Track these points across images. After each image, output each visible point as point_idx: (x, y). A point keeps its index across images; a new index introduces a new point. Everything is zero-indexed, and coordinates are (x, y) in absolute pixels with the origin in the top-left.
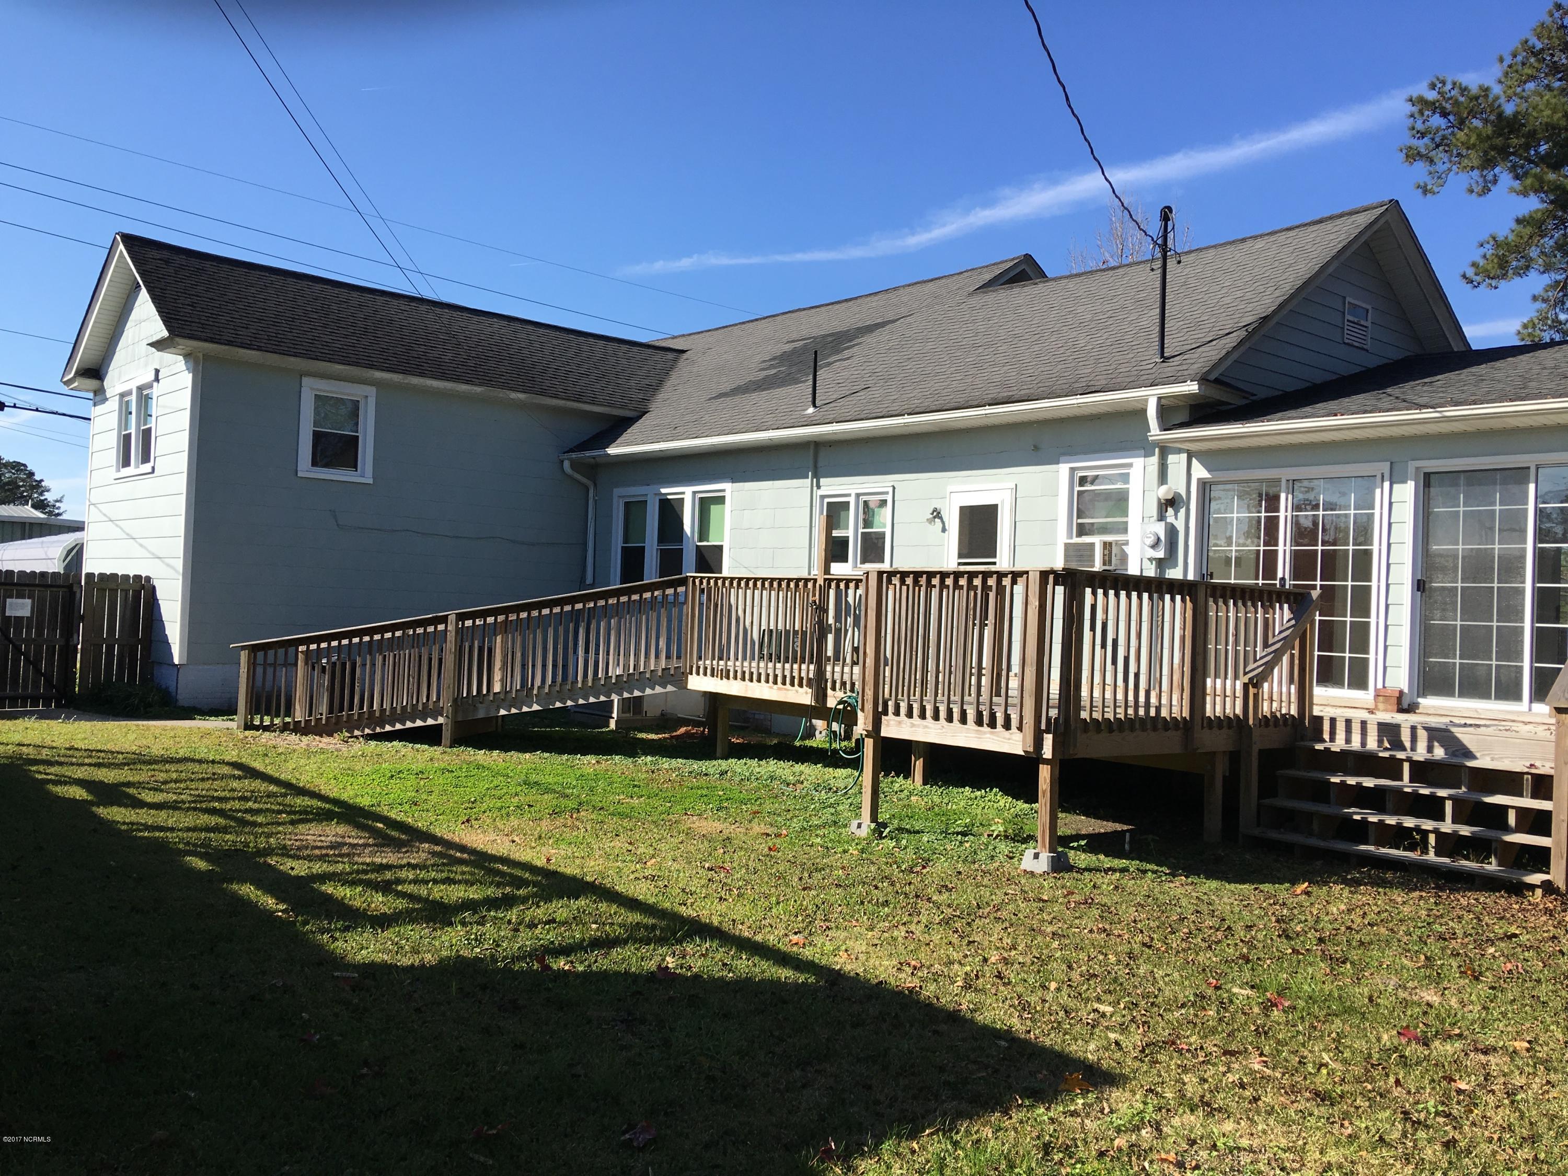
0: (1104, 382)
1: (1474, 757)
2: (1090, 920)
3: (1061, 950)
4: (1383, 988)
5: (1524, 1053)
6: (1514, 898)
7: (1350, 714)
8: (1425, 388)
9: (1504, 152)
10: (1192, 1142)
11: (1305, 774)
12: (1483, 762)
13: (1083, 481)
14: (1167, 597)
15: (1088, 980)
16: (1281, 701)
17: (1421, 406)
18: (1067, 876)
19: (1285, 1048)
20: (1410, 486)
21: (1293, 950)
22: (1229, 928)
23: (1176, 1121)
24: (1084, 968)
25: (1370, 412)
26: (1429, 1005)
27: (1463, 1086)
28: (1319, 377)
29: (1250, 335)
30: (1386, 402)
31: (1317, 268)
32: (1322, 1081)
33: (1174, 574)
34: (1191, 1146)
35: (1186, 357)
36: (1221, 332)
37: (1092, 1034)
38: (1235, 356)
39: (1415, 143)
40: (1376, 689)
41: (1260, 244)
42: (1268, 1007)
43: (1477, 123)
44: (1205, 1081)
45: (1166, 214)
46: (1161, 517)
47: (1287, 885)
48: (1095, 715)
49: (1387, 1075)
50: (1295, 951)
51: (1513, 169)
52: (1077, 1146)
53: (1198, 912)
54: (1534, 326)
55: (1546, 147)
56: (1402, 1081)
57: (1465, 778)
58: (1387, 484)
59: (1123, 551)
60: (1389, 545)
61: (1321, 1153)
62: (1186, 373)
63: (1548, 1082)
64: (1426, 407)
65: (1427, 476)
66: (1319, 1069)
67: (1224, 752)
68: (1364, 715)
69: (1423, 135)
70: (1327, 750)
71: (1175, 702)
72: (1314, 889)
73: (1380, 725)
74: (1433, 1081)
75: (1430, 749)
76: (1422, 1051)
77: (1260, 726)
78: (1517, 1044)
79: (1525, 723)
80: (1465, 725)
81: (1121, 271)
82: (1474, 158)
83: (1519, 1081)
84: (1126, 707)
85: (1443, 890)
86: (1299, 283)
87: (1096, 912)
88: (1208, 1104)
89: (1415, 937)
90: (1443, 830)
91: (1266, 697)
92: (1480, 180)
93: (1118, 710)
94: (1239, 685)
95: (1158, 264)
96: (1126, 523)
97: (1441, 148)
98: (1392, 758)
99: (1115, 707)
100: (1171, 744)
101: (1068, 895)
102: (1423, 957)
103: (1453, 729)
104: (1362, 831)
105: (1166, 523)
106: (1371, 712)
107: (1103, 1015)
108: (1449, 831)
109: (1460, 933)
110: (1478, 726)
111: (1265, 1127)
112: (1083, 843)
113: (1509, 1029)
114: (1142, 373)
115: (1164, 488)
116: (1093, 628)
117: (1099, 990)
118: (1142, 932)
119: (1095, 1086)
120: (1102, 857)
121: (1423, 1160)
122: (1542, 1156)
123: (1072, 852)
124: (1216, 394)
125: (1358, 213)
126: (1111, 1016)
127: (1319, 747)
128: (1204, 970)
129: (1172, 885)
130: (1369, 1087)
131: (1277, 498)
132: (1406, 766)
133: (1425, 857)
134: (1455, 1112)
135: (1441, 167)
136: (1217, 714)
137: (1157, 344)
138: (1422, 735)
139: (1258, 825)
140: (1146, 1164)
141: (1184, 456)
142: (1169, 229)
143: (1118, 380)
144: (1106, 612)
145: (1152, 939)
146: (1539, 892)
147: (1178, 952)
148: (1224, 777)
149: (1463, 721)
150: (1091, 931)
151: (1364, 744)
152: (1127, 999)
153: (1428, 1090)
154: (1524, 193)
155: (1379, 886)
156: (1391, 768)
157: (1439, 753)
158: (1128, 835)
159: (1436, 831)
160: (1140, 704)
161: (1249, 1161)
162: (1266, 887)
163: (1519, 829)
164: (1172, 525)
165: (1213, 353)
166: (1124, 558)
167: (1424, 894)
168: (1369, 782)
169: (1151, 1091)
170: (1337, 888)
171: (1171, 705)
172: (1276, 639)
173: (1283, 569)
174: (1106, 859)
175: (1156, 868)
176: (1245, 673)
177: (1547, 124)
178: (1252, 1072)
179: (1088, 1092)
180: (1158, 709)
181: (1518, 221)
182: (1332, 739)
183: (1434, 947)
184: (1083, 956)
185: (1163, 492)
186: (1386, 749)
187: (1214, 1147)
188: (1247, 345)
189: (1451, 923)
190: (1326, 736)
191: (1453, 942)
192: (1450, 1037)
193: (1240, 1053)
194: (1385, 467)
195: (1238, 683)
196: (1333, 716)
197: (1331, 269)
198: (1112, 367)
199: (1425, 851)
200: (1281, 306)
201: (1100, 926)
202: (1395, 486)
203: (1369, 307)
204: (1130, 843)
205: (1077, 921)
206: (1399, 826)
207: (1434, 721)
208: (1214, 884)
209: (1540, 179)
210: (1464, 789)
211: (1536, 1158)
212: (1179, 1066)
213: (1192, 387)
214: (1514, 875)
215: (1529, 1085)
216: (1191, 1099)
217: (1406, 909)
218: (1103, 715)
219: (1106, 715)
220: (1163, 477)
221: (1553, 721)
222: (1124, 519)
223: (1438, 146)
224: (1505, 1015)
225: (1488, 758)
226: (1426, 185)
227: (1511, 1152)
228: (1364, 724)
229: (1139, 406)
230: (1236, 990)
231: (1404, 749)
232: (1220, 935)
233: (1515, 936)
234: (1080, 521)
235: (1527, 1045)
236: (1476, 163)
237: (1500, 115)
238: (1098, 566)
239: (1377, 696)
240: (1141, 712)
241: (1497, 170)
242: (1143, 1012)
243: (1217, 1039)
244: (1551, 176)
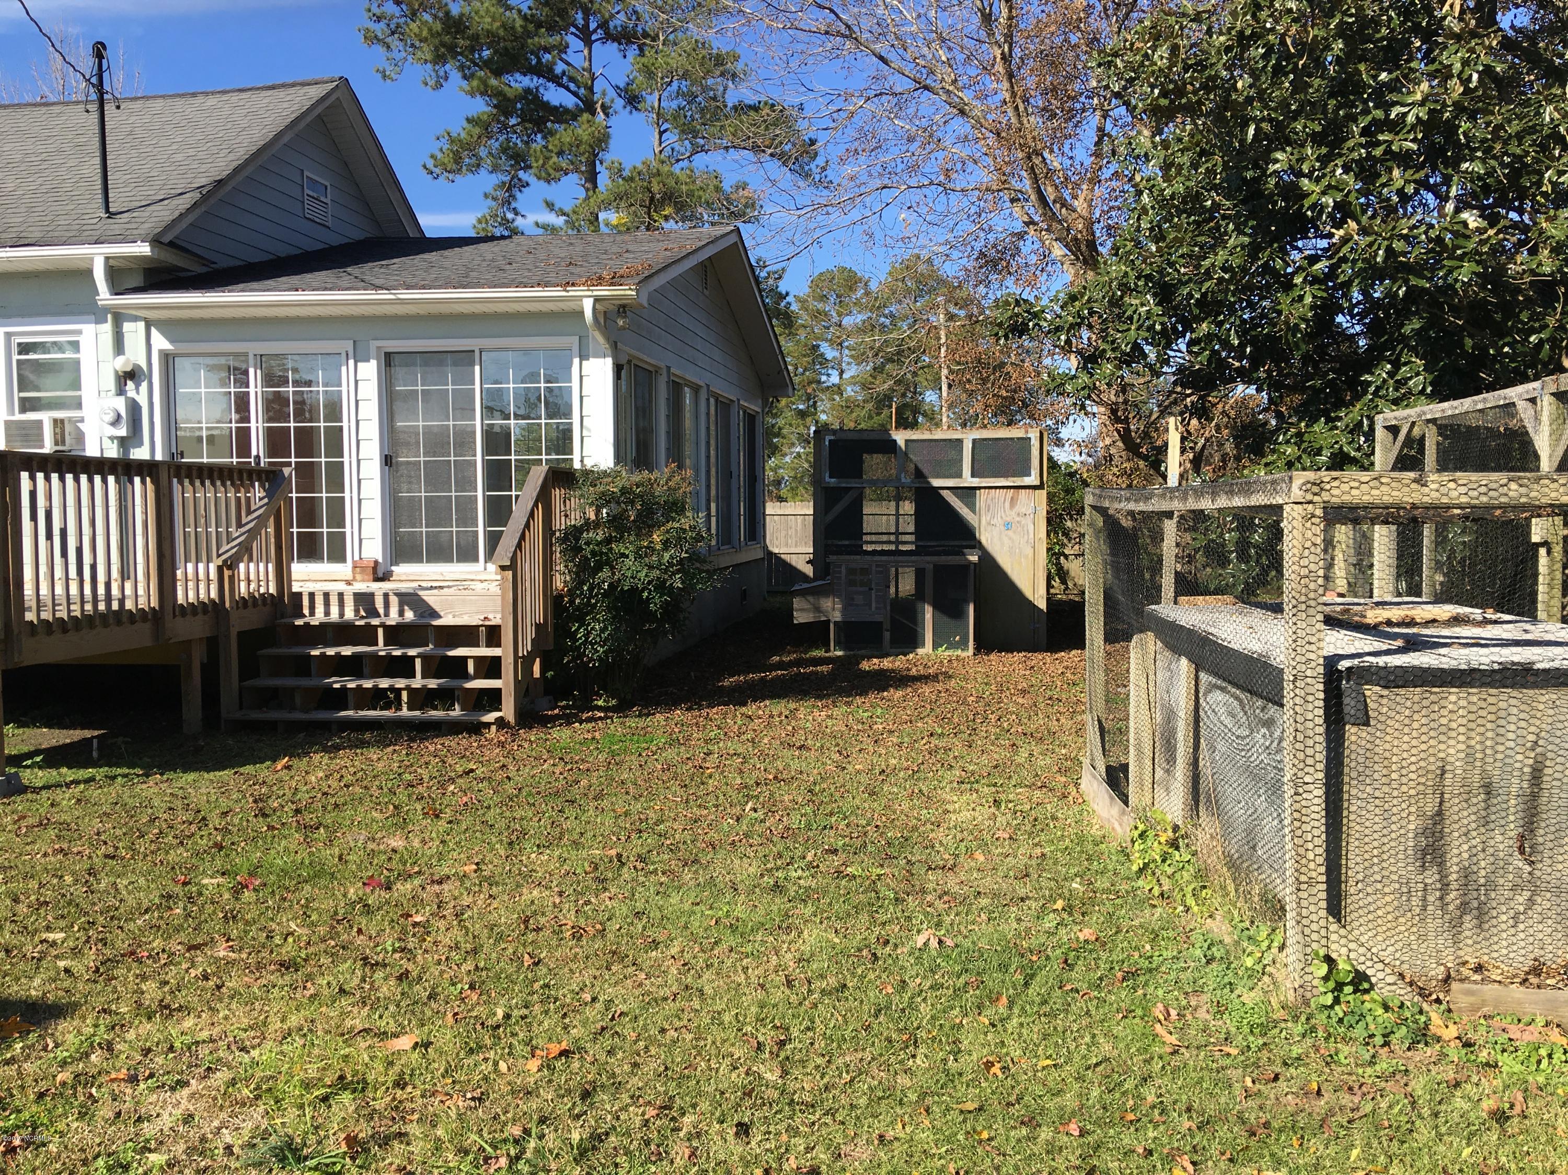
0: (39, 235)
1: (440, 617)
2: (46, 841)
3: (6, 883)
4: (352, 844)
5: (473, 875)
6: (474, 737)
7: (328, 587)
8: (382, 270)
9: (452, 50)
10: (147, 1052)
11: (286, 650)
12: (447, 620)
13: (24, 348)
14: (137, 480)
15: (37, 909)
16: (259, 581)
17: (377, 287)
18: (19, 799)
19: (253, 928)
20: (373, 363)
21: (268, 827)
22: (204, 819)
23: (131, 1035)
24: (33, 898)
25: (330, 289)
26: (394, 851)
27: (418, 919)
28: (283, 251)
29: (205, 198)
30: (346, 280)
31: (271, 135)
32: (288, 950)
33: (140, 453)
34: (146, 1055)
35: (135, 214)
36: (173, 191)
37: (38, 968)
38: (190, 219)
39: (372, 26)
40: (354, 562)
41: (212, 101)
42: (237, 892)
43: (427, 17)
44: (167, 983)
45: (99, 51)
46: (121, 391)
47: (268, 763)
48: (44, 615)
49: (351, 927)
50: (271, 828)
51: (462, 68)
52: (12, 1096)
53: (170, 809)
54: (487, 222)
55: (488, 52)
56: (364, 929)
57: (431, 637)
58: (351, 362)
59: (78, 428)
60: (357, 422)
61: (282, 1022)
62: (135, 232)
63: (491, 896)
64: (382, 288)
65: (388, 355)
66: (285, 939)
67: (201, 639)
68: (341, 587)
69: (379, 19)
70: (307, 625)
71: (141, 592)
72: (295, 762)
73: (356, 595)
74: (393, 921)
75: (401, 613)
76: (385, 895)
77: (238, 608)
78: (466, 868)
79: (481, 581)
80: (432, 588)
81: (56, 109)
82: (426, 52)
83: (467, 900)
84: (83, 602)
85: (414, 741)
86: (254, 149)
87: (52, 833)
88: (167, 1007)
89: (385, 790)
90: (414, 686)
91: (242, 577)
92: (433, 74)
93: (72, 607)
94: (213, 568)
95: (93, 107)
96: (80, 397)
97: (396, 36)
98: (368, 625)
99: (69, 604)
100: (141, 637)
101: (19, 820)
102: (391, 807)
103: (421, 593)
104: (341, 698)
105: (127, 398)
106: (349, 583)
107: (54, 944)
108: (419, 686)
109: (426, 778)
110: (441, 587)
111: (227, 1012)
112: (38, 759)
113: (462, 856)
114: (85, 228)
115: (121, 360)
116: (34, 517)
117: (50, 918)
118: (105, 843)
119: (38, 1023)
120: (64, 770)
121: (378, 998)
122: (482, 965)
123: (28, 771)
124: (171, 258)
125: (309, 84)
126: (63, 942)
127: (299, 622)
128: (173, 868)
129: (144, 786)
130: (333, 943)
131: (246, 373)
132: (380, 631)
133: (399, 714)
134: (410, 946)
135: (395, 55)
136: (190, 601)
137: (99, 197)
138: (394, 601)
139: (241, 708)
140: (94, 1090)
141: (141, 325)
142: (105, 67)
143: (56, 234)
144: (49, 497)
145: (117, 848)
146: (494, 728)
147: (146, 856)
148: (202, 664)
149: (429, 584)
150: (45, 855)
151: (342, 614)
152: (83, 919)
153: (388, 931)
154: (472, 94)
155: (357, 747)
156: (366, 635)
157: (409, 615)
158: (95, 741)
159: (408, 688)
160: (100, 598)
161: (207, 1052)
162: (248, 769)
163: (477, 676)
164: (134, 400)
165: (165, 214)
166: (80, 437)
167: (397, 748)
168: (347, 651)
169: (104, 1011)
170: (316, 758)
171: (137, 596)
172: (250, 518)
173: (257, 446)
174: (70, 772)
175: (127, 771)
176: (219, 556)
177: (488, 31)
178: (218, 959)
179: (29, 1032)
180: (122, 601)
181: (468, 120)
182: (312, 613)
183: (402, 796)
184: (33, 884)
185: (121, 364)
186: (362, 617)
187: (171, 1049)
188: (203, 209)
189: (419, 770)
190: (306, 611)
191: (420, 787)
192: (410, 876)
193: (205, 944)
194: (350, 346)
195: (212, 566)
196: (311, 590)
197: (286, 139)
198: (48, 218)
199: (399, 708)
200: (237, 170)
201: (57, 847)
202: (359, 364)
203: (327, 184)
204: (99, 749)
205: (28, 848)
206: (376, 688)
207: (405, 587)
208: (191, 776)
209: (484, 82)
210: (431, 646)
211: (477, 968)
212: (137, 976)
213: (143, 249)
214: (472, 718)
215: (475, 902)
216: (150, 1006)
217: (380, 765)
218: (54, 615)
219: (58, 615)
220: (119, 346)
221: (499, 577)
222: (78, 393)
223: (393, 33)
224: (458, 844)
225: (450, 616)
226: (384, 71)
227: (456, 968)
228: (341, 595)
229: (83, 265)
230: (206, 881)
231: (379, 616)
232: (193, 828)
233: (472, 771)
234: (23, 395)
235: (474, 867)
236: (429, 57)
237: (447, 13)
238: (48, 447)
239: (355, 567)
240: (102, 607)
241: (448, 67)
242: (101, 929)
243: (182, 937)
244: (493, 82)
